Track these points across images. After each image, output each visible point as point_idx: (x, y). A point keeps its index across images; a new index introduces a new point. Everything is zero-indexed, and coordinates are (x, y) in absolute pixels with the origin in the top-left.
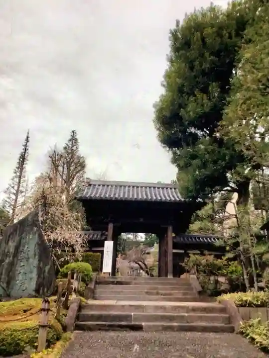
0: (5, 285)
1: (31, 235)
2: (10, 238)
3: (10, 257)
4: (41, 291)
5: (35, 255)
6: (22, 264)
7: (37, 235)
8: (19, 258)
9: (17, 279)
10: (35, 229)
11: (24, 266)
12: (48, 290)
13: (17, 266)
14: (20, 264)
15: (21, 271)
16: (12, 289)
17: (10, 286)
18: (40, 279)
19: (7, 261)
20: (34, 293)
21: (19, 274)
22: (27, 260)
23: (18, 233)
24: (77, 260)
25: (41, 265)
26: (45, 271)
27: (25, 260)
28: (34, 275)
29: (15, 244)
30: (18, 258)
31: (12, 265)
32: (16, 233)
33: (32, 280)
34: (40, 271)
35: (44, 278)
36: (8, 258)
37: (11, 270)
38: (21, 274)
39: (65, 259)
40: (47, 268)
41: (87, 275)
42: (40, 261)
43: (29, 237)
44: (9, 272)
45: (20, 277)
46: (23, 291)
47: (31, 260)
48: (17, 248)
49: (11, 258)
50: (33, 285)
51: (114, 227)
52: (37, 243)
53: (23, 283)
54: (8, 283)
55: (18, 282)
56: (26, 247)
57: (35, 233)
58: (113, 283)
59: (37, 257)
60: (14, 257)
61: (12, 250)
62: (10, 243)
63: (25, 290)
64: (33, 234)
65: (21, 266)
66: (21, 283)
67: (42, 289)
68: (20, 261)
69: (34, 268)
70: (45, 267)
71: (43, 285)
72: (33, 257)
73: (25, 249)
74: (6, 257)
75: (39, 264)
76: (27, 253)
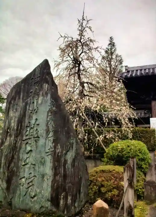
0: (4, 185)
1: (41, 98)
3: (11, 136)
4: (62, 202)
5: (48, 132)
6: (29, 148)
7: (49, 96)
8: (24, 138)
9: (22, 175)
10: (46, 86)
11: (31, 151)
12: (74, 201)
13: (21, 151)
14: (26, 148)
15: (28, 161)
17: (12, 187)
18: (58, 178)
21: (24, 166)
22: (36, 141)
23: (22, 96)
24: (124, 137)
25: (59, 150)
26: (66, 161)
28: (48, 169)
29: (17, 114)
30: (22, 137)
31: (14, 149)
33: (45, 179)
34: (58, 161)
35: (65, 176)
36: (8, 138)
37: (13, 157)
38: (28, 166)
39: (105, 137)
40: (70, 156)
41: (143, 160)
42: (56, 141)
43: (37, 102)
44: (10, 162)
46: (32, 198)
47: (42, 141)
48: (21, 121)
49: (12, 138)
50: (47, 190)
52: (50, 111)
53: (30, 184)
54: (9, 182)
55: (23, 180)
56: (34, 117)
57: (47, 94)
59: (51, 134)
60: (16, 136)
61: (14, 124)
63: (34, 196)
64: (43, 95)
65: (27, 152)
66: (28, 183)
67: (62, 197)
68: (26, 142)
69: (47, 154)
70: (66, 154)
71: (64, 190)
72: (44, 135)
73: (33, 122)
74: (7, 136)
75: (55, 147)
76: (35, 129)
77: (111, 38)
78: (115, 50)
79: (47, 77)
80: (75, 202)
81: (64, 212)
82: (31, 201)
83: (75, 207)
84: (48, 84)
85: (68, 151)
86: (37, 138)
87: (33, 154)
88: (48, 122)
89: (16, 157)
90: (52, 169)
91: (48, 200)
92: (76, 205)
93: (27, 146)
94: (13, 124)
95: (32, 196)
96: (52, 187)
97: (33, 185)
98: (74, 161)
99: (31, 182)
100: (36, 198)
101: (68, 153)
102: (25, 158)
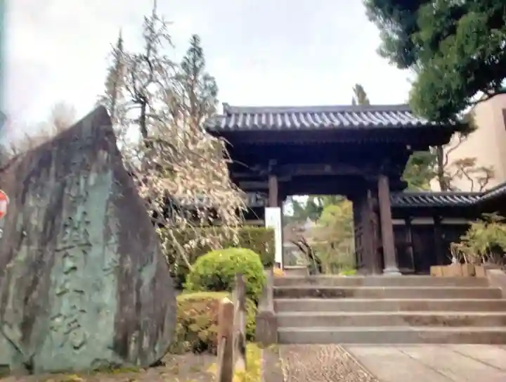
0: (16, 334)
1: (92, 178)
2: (31, 186)
3: (29, 243)
4: (132, 347)
5: (107, 235)
6: (69, 264)
7: (110, 174)
8: (60, 246)
9: (55, 312)
10: (104, 155)
11: (74, 268)
12: (153, 343)
13: (53, 270)
14: (63, 264)
15: (67, 286)
16: (40, 342)
17: (35, 334)
18: (126, 309)
19: (22, 256)
20: (109, 355)
21: (60, 295)
22: (84, 252)
23: (53, 169)
24: (228, 244)
25: (128, 265)
26: (140, 283)
27: (75, 252)
28: (109, 297)
29: (44, 203)
30: (55, 243)
31: (37, 266)
32: (48, 171)
33: (103, 313)
34: (126, 282)
35: (139, 306)
36: (24, 248)
37: (35, 282)
38: (67, 295)
39: (199, 243)
40: (147, 275)
41: (254, 279)
42: (124, 250)
43: (86, 183)
44: (30, 290)
45: (65, 305)
46: (76, 348)
47: (96, 251)
48: (52, 216)
49: (34, 247)
50: (105, 331)
51: (280, 183)
52: (111, 199)
53: (75, 325)
54: (26, 326)
55: (58, 320)
56: (80, 209)
57: (105, 169)
58: (311, 293)
59: (113, 239)
60: (43, 243)
61: (36, 221)
62: (31, 202)
63: (81, 345)
64: (98, 172)
65: (65, 270)
66: (69, 325)
67: (133, 339)
68: (63, 253)
69: (106, 273)
70: (140, 270)
71: (138, 327)
72: (101, 240)
73: (78, 217)
74: (20, 244)
75: (121, 261)
76: (82, 229)
77: (194, 38)
78: (203, 64)
79: (106, 139)
80: (155, 344)
81: (135, 362)
82: (74, 354)
83: (155, 352)
84: (109, 153)
85: (144, 265)
86: (87, 247)
87: (79, 273)
88: (107, 218)
89: (41, 280)
90: (116, 297)
91: (109, 348)
92: (157, 348)
93: (67, 259)
94: (34, 222)
95: (77, 345)
96: (116, 325)
97: (79, 326)
98: (154, 281)
99: (76, 321)
100: (84, 348)
101: (144, 268)
102: (63, 281)
